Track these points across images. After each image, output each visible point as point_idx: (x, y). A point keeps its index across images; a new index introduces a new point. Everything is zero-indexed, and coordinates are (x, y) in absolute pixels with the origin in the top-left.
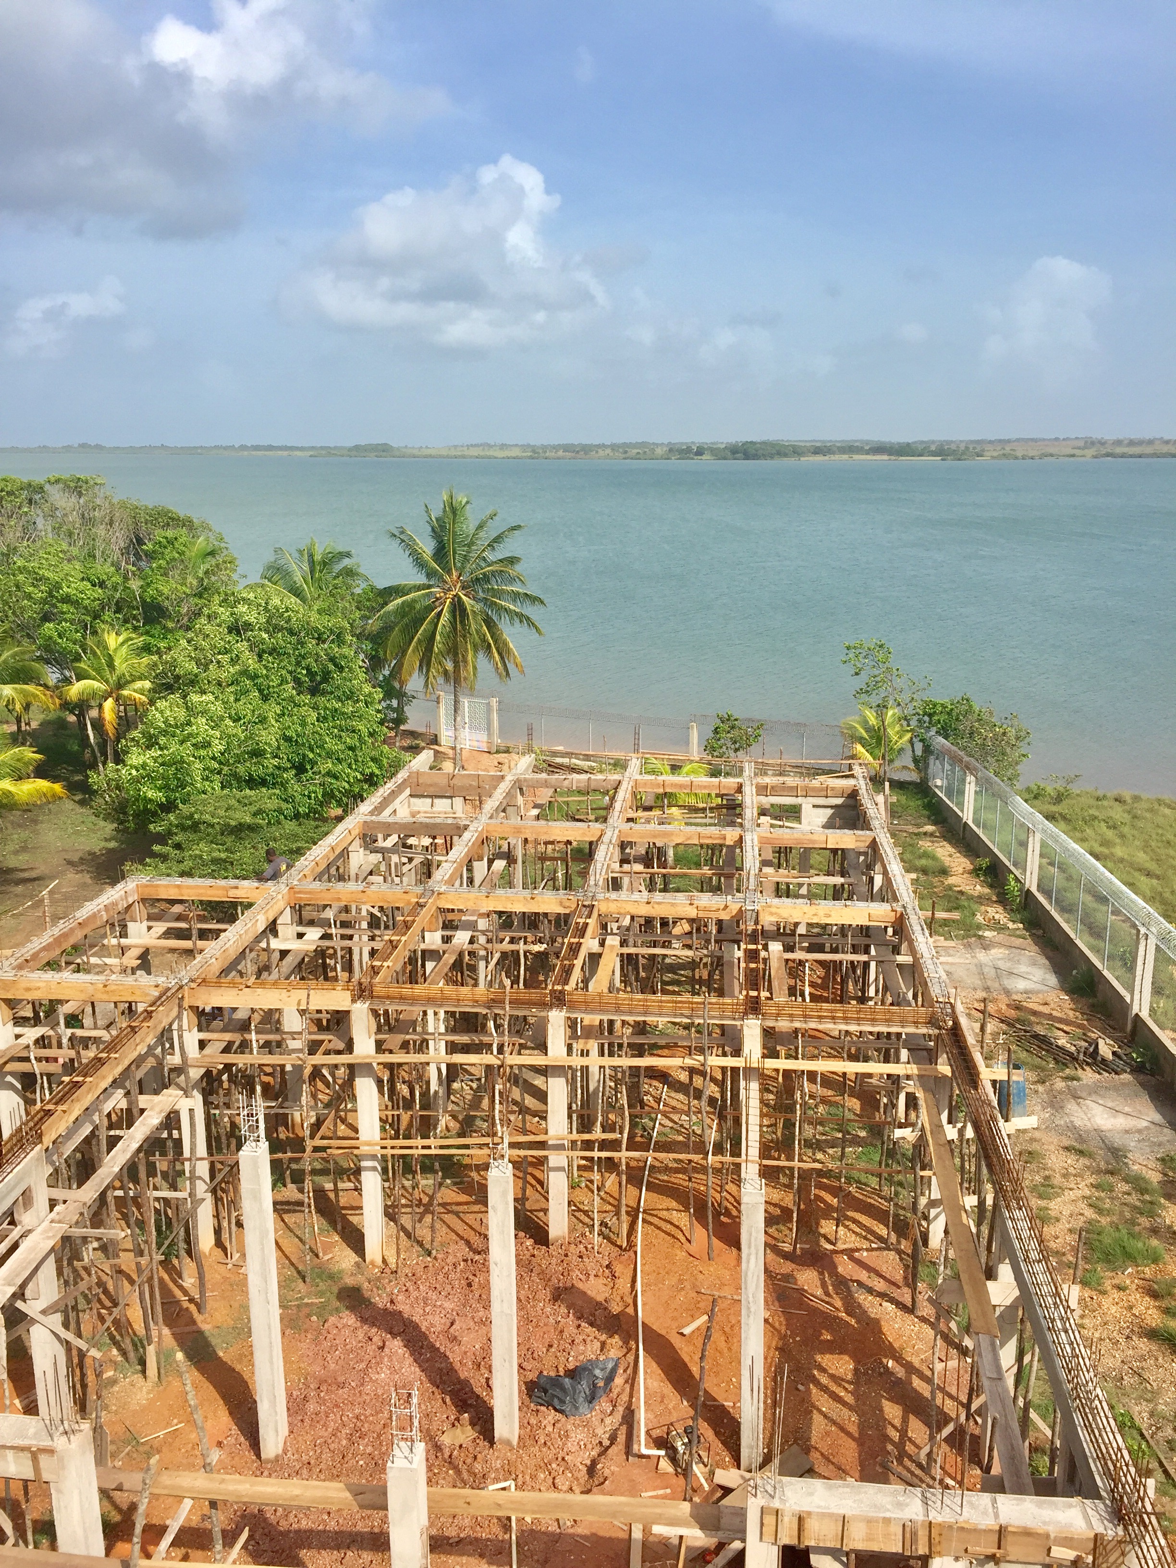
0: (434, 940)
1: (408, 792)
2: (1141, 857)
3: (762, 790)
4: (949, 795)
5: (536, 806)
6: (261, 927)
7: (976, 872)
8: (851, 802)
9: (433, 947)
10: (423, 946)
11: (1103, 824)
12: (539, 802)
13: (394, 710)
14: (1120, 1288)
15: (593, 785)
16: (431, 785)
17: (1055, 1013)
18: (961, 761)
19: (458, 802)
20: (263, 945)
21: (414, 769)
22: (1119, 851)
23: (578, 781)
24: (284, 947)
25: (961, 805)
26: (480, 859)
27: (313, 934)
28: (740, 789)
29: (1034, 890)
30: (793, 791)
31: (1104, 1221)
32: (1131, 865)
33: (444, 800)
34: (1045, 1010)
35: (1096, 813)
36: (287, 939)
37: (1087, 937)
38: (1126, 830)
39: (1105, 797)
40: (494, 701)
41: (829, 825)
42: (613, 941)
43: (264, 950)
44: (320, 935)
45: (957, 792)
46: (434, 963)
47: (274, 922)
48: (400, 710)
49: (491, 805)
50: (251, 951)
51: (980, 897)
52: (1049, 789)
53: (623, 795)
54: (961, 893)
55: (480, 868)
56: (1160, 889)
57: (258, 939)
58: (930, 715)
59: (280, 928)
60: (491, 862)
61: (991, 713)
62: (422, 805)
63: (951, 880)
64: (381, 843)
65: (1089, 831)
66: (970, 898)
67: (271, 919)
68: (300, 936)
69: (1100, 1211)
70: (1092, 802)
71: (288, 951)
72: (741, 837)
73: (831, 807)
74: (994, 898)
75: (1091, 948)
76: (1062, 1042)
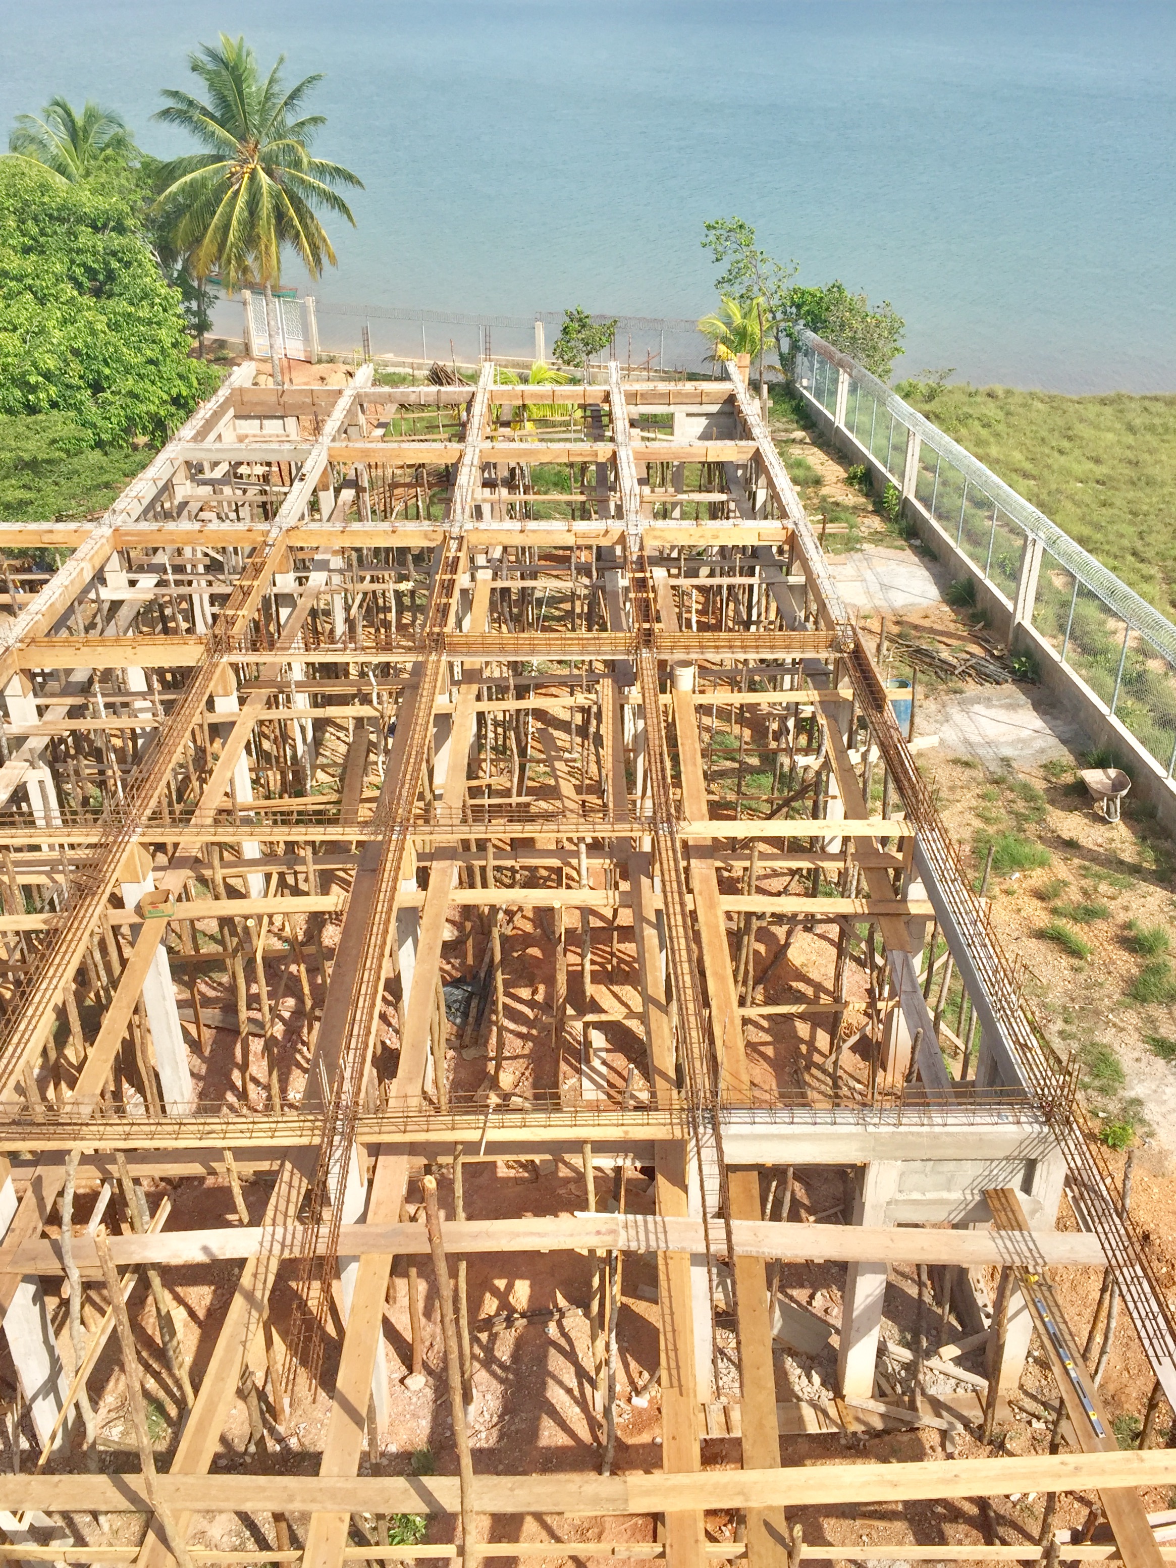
0: (286, 582)
1: (231, 412)
2: (1017, 456)
3: (632, 398)
4: (819, 395)
5: (380, 425)
6: (88, 576)
7: (850, 480)
8: (728, 409)
9: (286, 591)
10: (275, 590)
11: (976, 422)
12: (382, 420)
13: (194, 314)
14: (1008, 893)
15: (444, 399)
16: (257, 404)
17: (935, 626)
18: (831, 358)
19: (291, 422)
20: (92, 595)
21: (236, 385)
22: (994, 451)
23: (427, 394)
24: (116, 597)
25: (832, 407)
26: (326, 488)
27: (147, 581)
28: (607, 398)
29: (912, 498)
30: (667, 398)
31: (991, 830)
32: (1007, 464)
33: (275, 421)
34: (926, 623)
35: (971, 411)
36: (117, 589)
37: (968, 547)
38: (1001, 428)
39: (976, 393)
40: (310, 301)
41: (705, 436)
42: (484, 575)
43: (93, 601)
44: (155, 581)
45: (828, 392)
46: (289, 610)
47: (102, 569)
48: (200, 313)
49: (331, 425)
50: (80, 604)
51: (855, 508)
52: (922, 387)
53: (479, 408)
54: (837, 504)
55: (327, 499)
56: (1036, 489)
57: (85, 591)
58: (799, 307)
59: (107, 576)
60: (337, 491)
61: (863, 300)
62: (250, 427)
63: (824, 491)
64: (208, 475)
65: (963, 431)
66: (846, 508)
67: (98, 567)
68: (133, 583)
69: (987, 820)
70: (966, 399)
71: (122, 602)
72: (614, 453)
73: (707, 415)
74: (870, 508)
75: (972, 556)
76: (945, 655)
